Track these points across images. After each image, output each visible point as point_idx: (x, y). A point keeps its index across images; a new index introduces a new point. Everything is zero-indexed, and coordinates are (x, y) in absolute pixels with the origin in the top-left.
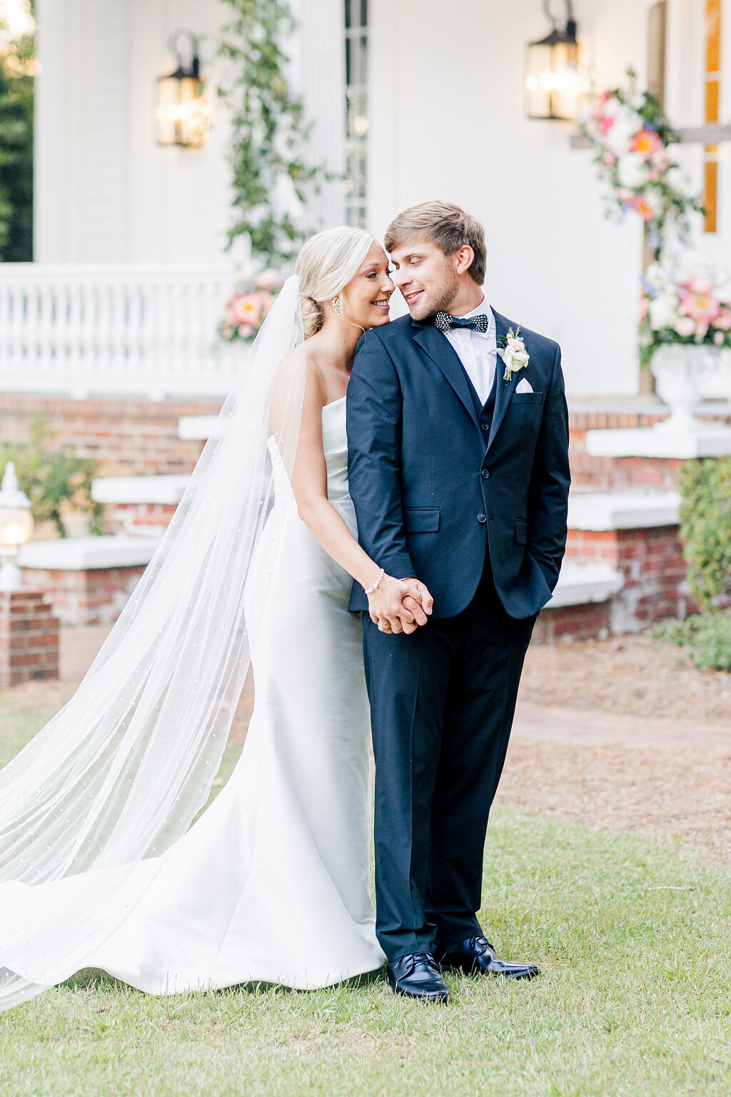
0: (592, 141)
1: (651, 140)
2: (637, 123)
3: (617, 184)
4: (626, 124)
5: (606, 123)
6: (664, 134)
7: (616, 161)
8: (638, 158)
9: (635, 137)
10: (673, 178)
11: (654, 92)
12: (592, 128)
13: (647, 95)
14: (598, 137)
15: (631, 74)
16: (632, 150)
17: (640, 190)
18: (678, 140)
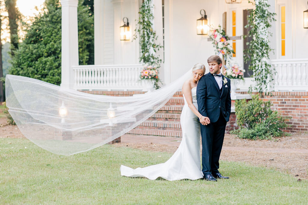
0: (213, 39)
1: (224, 39)
2: (221, 36)
3: (218, 48)
4: (219, 36)
5: (215, 36)
6: (227, 38)
7: (217, 43)
8: (221, 43)
9: (221, 39)
10: (229, 47)
11: (224, 30)
12: (212, 37)
13: (223, 30)
14: (214, 39)
15: (220, 26)
16: (220, 42)
17: (222, 49)
18: (229, 39)
